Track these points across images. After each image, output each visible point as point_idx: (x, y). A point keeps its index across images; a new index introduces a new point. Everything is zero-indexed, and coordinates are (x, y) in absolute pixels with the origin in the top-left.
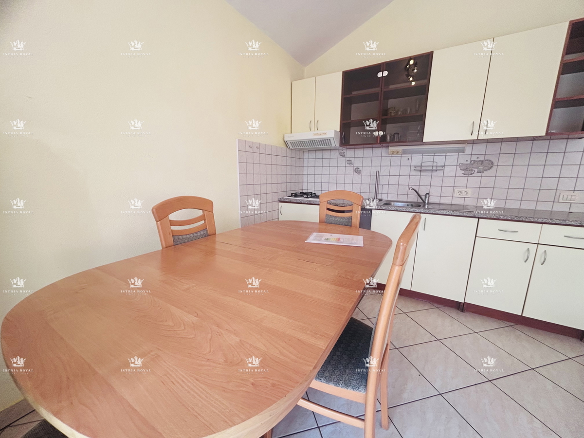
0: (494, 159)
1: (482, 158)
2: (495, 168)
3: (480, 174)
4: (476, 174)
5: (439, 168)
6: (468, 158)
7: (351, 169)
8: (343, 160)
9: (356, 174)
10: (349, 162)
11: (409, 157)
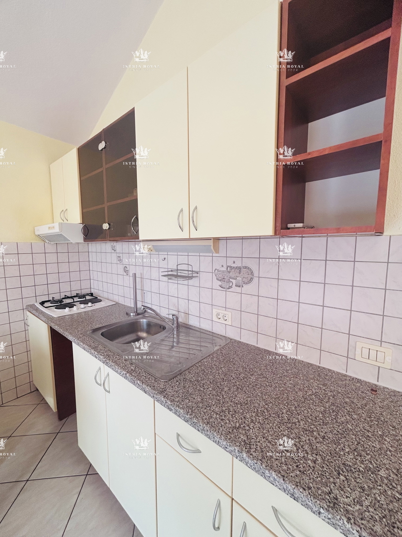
0: (253, 266)
1: (238, 264)
2: (255, 280)
3: (238, 289)
4: (234, 288)
5: (195, 275)
6: (223, 261)
7: (121, 268)
8: (114, 256)
9: (125, 274)
10: (120, 259)
11: (166, 256)
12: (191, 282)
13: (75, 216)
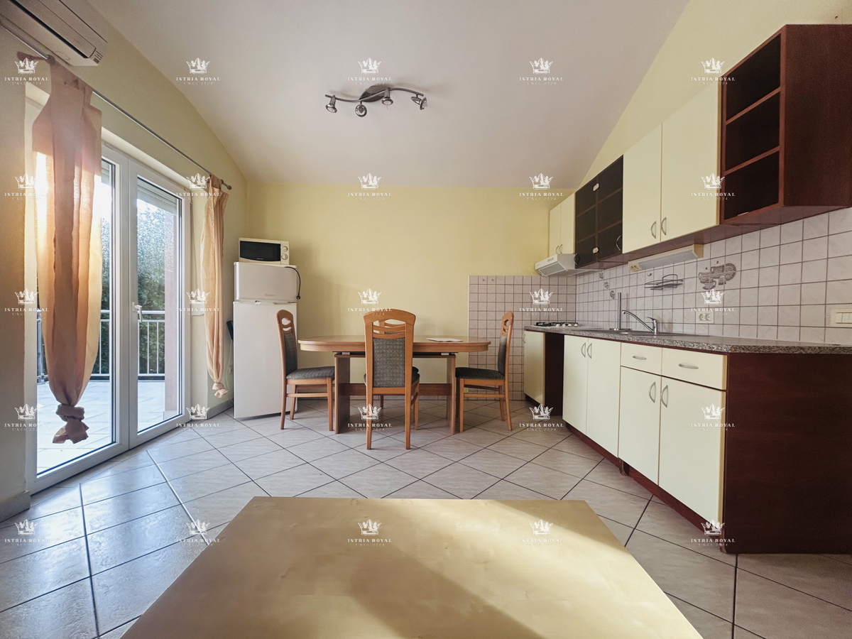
1: (722, 263)
2: (738, 274)
3: (722, 287)
4: (718, 287)
5: (679, 282)
6: (707, 264)
7: (608, 293)
8: (602, 283)
9: (611, 298)
10: (607, 285)
11: (652, 272)
12: (676, 290)
13: (570, 248)
